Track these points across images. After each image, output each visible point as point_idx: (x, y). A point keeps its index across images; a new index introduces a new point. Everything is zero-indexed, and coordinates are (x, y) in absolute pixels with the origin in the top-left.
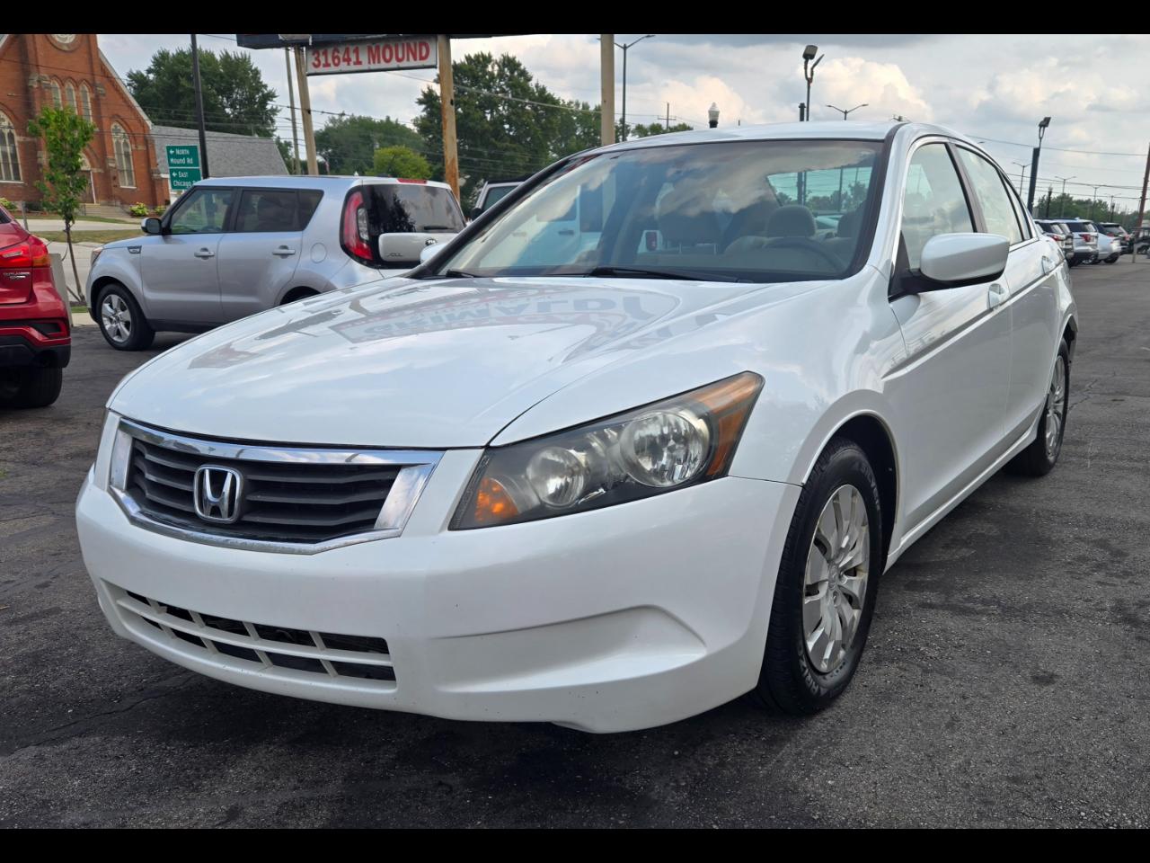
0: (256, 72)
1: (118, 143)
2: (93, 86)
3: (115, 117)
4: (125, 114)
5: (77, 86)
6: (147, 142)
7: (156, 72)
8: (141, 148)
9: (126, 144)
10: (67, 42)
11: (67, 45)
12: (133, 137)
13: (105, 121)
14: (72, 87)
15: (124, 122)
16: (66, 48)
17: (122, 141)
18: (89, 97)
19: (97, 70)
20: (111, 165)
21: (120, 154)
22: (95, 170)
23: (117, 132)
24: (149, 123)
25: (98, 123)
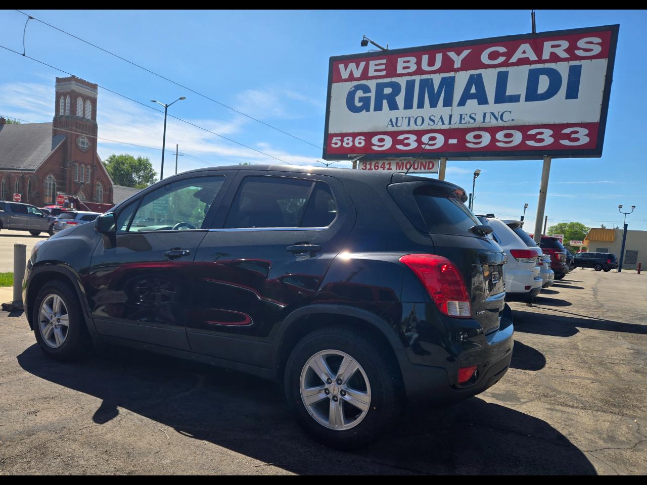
0: (151, 165)
1: (98, 190)
2: (92, 166)
3: (100, 181)
4: (103, 179)
5: (86, 165)
6: (111, 191)
7: (110, 162)
8: (108, 193)
9: (101, 191)
12: (105, 188)
13: (95, 181)
14: (84, 166)
15: (102, 182)
16: (83, 151)
18: (90, 171)
19: (95, 160)
21: (98, 195)
23: (98, 185)
24: (112, 183)
25: (92, 181)
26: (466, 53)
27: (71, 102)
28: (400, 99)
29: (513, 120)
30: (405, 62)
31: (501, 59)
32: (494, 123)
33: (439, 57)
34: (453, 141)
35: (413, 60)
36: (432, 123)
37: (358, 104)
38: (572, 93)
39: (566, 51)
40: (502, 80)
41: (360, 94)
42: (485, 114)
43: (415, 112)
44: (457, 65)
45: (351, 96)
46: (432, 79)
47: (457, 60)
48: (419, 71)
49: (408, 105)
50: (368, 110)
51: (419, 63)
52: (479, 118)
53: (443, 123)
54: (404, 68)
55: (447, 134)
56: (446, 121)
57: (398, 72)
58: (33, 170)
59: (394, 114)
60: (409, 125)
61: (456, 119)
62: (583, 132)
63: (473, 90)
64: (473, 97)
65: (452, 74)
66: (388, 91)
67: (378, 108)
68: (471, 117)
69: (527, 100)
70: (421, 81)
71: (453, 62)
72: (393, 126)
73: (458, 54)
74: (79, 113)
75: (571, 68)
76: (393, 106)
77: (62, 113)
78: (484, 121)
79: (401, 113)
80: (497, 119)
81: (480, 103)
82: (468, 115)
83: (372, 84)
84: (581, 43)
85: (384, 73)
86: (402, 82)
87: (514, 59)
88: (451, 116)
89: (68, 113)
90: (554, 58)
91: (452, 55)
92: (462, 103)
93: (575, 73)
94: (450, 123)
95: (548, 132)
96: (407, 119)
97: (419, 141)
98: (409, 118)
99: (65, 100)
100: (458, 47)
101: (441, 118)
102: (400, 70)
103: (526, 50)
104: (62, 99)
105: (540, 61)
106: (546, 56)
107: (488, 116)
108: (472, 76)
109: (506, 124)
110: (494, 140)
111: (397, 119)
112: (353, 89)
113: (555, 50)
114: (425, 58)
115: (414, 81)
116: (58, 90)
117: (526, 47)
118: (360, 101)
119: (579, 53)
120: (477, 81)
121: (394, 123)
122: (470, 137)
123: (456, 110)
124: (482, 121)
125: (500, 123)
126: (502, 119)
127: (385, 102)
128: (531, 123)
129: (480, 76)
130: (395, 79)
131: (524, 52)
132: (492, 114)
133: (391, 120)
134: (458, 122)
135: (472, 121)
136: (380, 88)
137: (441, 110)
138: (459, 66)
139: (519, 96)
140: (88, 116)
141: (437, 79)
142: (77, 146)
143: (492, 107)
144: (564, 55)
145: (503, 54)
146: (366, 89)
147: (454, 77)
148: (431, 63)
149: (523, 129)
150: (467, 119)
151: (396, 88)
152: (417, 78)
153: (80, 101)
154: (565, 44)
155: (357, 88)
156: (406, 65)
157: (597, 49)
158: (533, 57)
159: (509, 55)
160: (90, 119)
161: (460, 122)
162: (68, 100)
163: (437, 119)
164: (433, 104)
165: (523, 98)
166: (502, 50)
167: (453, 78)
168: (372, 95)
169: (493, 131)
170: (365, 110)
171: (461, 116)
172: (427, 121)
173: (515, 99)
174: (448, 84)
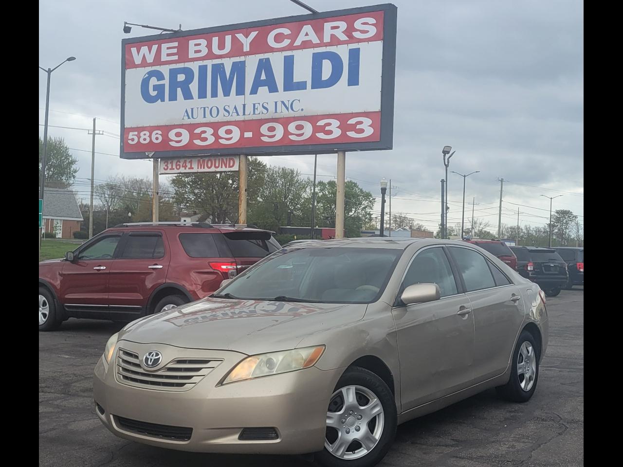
26: (253, 34)
28: (194, 87)
29: (302, 110)
30: (196, 45)
31: (287, 42)
32: (284, 113)
33: (228, 39)
34: (248, 135)
35: (204, 42)
36: (226, 114)
37: (153, 93)
38: (354, 80)
39: (344, 32)
40: (289, 63)
41: (153, 81)
42: (276, 103)
43: (209, 101)
44: (246, 48)
45: (145, 83)
46: (223, 64)
47: (246, 42)
48: (210, 56)
49: (202, 94)
50: (163, 100)
51: (209, 46)
52: (271, 108)
53: (238, 115)
54: (196, 52)
55: (243, 125)
56: (241, 112)
57: (190, 56)
59: (189, 104)
60: (205, 117)
61: (249, 109)
62: (367, 122)
63: (263, 77)
64: (263, 83)
65: (242, 59)
66: (181, 77)
67: (173, 97)
68: (264, 107)
69: (313, 87)
70: (213, 66)
71: (241, 45)
72: (189, 118)
73: (247, 36)
75: (351, 51)
76: (188, 96)
78: (276, 112)
79: (196, 102)
80: (287, 109)
81: (270, 91)
82: (261, 105)
83: (165, 70)
84: (358, 24)
85: (176, 58)
86: (195, 67)
87: (298, 43)
88: (244, 106)
90: (335, 41)
91: (240, 36)
92: (254, 91)
93: (355, 55)
94: (244, 114)
95: (335, 123)
96: (203, 110)
97: (215, 134)
98: (204, 108)
100: (246, 28)
101: (235, 108)
102: (192, 55)
103: (308, 32)
105: (322, 44)
106: (327, 39)
107: (279, 104)
108: (261, 61)
109: (297, 115)
110: (287, 133)
111: (192, 109)
112: (147, 76)
114: (215, 40)
115: (206, 66)
117: (307, 28)
118: (154, 90)
119: (356, 35)
120: (265, 65)
121: (190, 115)
122: (264, 129)
123: (250, 99)
124: (274, 111)
125: (291, 114)
126: (292, 109)
127: (179, 90)
128: (319, 113)
129: (268, 60)
130: (187, 65)
131: (307, 34)
132: (283, 102)
133: (186, 111)
134: (252, 113)
135: (265, 111)
136: (173, 73)
137: (234, 100)
138: (248, 50)
139: (305, 83)
141: (228, 64)
143: (282, 95)
144: (343, 37)
145: (287, 37)
146: (160, 77)
147: (245, 62)
148: (221, 46)
149: (313, 120)
150: (260, 109)
151: (189, 73)
152: (209, 63)
154: (343, 25)
155: (151, 74)
156: (198, 48)
157: (373, 31)
158: (316, 40)
159: (294, 37)
161: (254, 113)
163: (231, 110)
164: (227, 93)
165: (309, 85)
166: (286, 31)
167: (243, 63)
168: (166, 82)
169: (285, 122)
170: (160, 100)
171: (254, 105)
172: (222, 111)
173: (302, 86)
174: (239, 69)
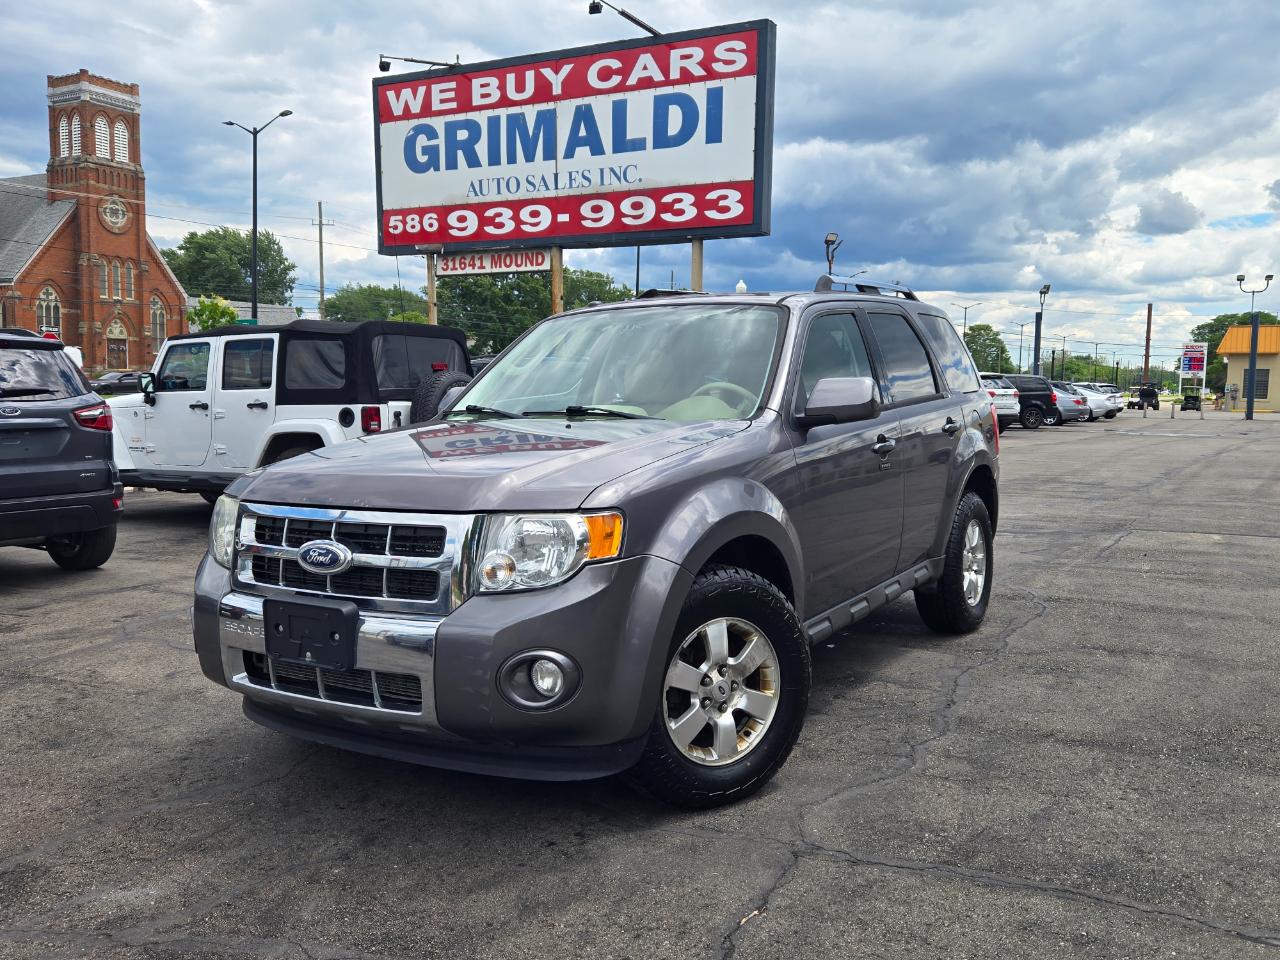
1: (155, 314)
2: (137, 263)
3: (155, 291)
4: (165, 288)
5: (123, 264)
6: (182, 313)
8: (176, 317)
9: (162, 315)
10: (119, 225)
11: (119, 228)
12: (169, 308)
13: (146, 295)
14: (118, 265)
15: (162, 295)
16: (117, 231)
17: (158, 312)
18: (133, 275)
19: (143, 248)
20: (146, 333)
21: (155, 324)
22: (131, 339)
23: (155, 303)
24: (185, 296)
25: (139, 296)
26: (566, 69)
27: (82, 127)
28: (482, 149)
29: (640, 180)
30: (482, 86)
31: (616, 80)
32: (613, 185)
33: (530, 76)
34: (564, 218)
35: (494, 81)
36: (531, 188)
37: (422, 159)
38: (714, 135)
39: (701, 64)
40: (619, 112)
41: (422, 141)
42: (602, 171)
43: (504, 170)
44: (557, 90)
45: (410, 144)
46: (523, 114)
47: (556, 80)
48: (505, 102)
49: (494, 160)
50: (437, 169)
51: (502, 87)
52: (595, 178)
53: (547, 189)
54: (484, 96)
55: (556, 205)
56: (551, 185)
57: (475, 103)
58: (10, 280)
59: (475, 174)
60: (499, 192)
61: (563, 181)
62: (734, 195)
63: (583, 132)
64: (582, 142)
65: (551, 106)
66: (462, 135)
67: (452, 164)
68: (584, 177)
69: (656, 146)
70: (510, 117)
71: (549, 85)
72: (476, 195)
73: (557, 71)
74: (102, 152)
75: (710, 91)
76: (474, 162)
77: (64, 153)
78: (602, 183)
79: (486, 171)
80: (619, 179)
81: (594, 153)
82: (580, 173)
83: (438, 124)
84: (720, 51)
85: (454, 105)
86: (481, 118)
87: (632, 81)
88: (556, 175)
89: (76, 152)
90: (687, 77)
91: (547, 72)
92: (569, 154)
93: (715, 97)
94: (556, 188)
95: (688, 199)
96: (496, 182)
97: (516, 218)
98: (498, 180)
99: (70, 124)
100: (555, 59)
101: (543, 179)
102: (477, 101)
103: (646, 65)
104: (63, 124)
105: (668, 82)
106: (675, 74)
107: (607, 172)
108: (578, 108)
109: (633, 187)
110: (619, 214)
111: (480, 182)
112: (412, 133)
113: (686, 63)
114: (511, 78)
115: (497, 119)
116: (54, 102)
117: (646, 59)
118: (424, 154)
119: (718, 67)
120: (584, 116)
121: (478, 189)
122: (586, 210)
123: (565, 166)
124: (600, 183)
125: (624, 186)
126: (625, 178)
127: (460, 154)
128: (665, 184)
129: (589, 108)
130: (471, 116)
131: (645, 68)
132: (612, 170)
133: (472, 184)
134: (568, 186)
135: (586, 183)
136: (451, 129)
137: (541, 167)
138: (560, 92)
139: (644, 140)
140: (122, 156)
141: (531, 113)
142: (100, 222)
143: (611, 159)
144: (699, 72)
145: (617, 72)
146: (431, 133)
147: (555, 109)
148: (520, 88)
149: (656, 194)
150: (579, 179)
151: (473, 128)
152: (503, 113)
153: (101, 125)
154: (698, 53)
155: (418, 130)
156: (485, 91)
157: (742, 61)
158: (658, 77)
159: (625, 72)
160: (127, 161)
161: (571, 186)
162: (76, 121)
163: (537, 181)
164: (530, 157)
165: (650, 143)
166: (615, 64)
167: (553, 113)
168: (441, 142)
169: (616, 198)
170: (432, 169)
171: (570, 174)
172: (524, 184)
173: (638, 145)
174: (547, 121)
